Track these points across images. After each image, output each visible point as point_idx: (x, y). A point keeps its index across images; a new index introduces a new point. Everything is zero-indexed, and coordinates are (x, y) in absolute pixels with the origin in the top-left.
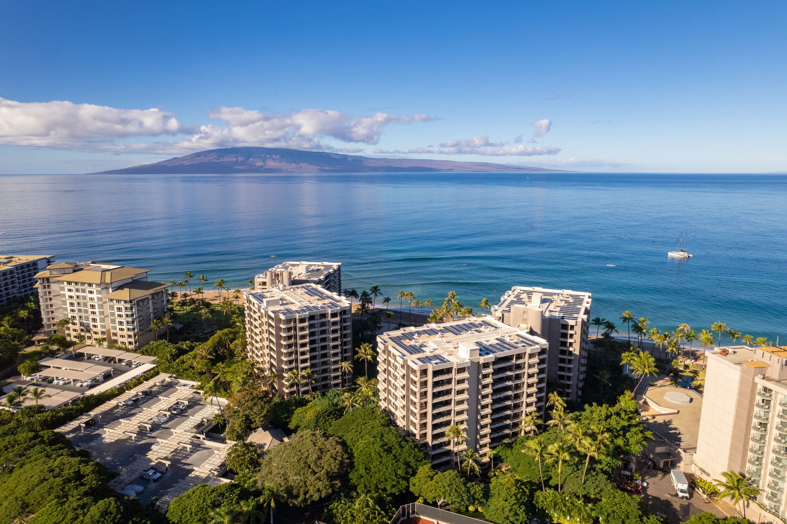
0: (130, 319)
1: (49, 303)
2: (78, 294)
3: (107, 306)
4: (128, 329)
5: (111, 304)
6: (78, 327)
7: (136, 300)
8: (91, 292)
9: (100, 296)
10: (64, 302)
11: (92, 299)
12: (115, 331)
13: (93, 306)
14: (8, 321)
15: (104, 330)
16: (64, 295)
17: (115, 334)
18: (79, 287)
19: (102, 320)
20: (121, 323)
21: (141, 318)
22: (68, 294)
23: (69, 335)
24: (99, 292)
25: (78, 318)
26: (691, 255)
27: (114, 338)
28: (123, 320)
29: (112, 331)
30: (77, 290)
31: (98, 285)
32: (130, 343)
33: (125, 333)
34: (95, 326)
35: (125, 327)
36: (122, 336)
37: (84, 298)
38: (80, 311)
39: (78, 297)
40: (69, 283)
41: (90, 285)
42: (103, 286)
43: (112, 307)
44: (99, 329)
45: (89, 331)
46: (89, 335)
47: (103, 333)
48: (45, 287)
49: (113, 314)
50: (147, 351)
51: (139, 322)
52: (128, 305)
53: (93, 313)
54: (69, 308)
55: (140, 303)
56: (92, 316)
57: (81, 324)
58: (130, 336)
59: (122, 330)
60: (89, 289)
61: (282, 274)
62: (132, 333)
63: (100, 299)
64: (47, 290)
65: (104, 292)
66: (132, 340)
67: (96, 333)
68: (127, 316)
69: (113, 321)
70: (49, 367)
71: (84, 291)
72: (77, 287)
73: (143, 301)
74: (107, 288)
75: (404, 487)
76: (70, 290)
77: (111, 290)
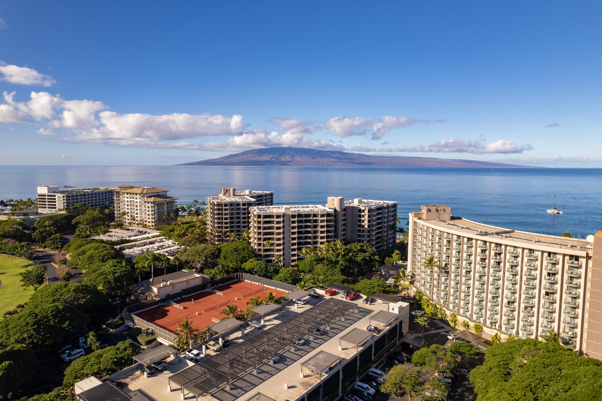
0: (153, 213)
1: (118, 205)
2: (131, 199)
3: (143, 206)
4: (152, 218)
5: (145, 204)
6: (129, 218)
7: (157, 203)
8: (136, 198)
9: (140, 200)
10: (125, 204)
11: (137, 202)
12: (146, 220)
13: (137, 206)
14: (98, 210)
15: (141, 219)
16: (125, 200)
17: (146, 221)
18: (132, 196)
19: (141, 214)
20: (149, 215)
21: (159, 213)
22: (126, 199)
23: (125, 222)
24: (140, 198)
25: (130, 213)
26: (561, 213)
27: (145, 223)
28: (150, 213)
29: (145, 219)
30: (131, 198)
31: (140, 194)
32: (152, 226)
33: (150, 220)
34: (137, 217)
35: (150, 217)
36: (149, 222)
37: (133, 201)
38: (131, 209)
39: (131, 201)
40: (127, 194)
41: (136, 194)
42: (142, 195)
43: (145, 206)
44: (139, 219)
45: (134, 220)
46: (134, 222)
47: (140, 220)
48: (117, 197)
49: (145, 210)
50: (159, 228)
51: (158, 215)
52: (153, 205)
53: (137, 210)
54: (126, 207)
55: (159, 205)
56: (136, 212)
57: (131, 216)
58: (152, 222)
59: (149, 218)
60: (136, 197)
61: (230, 190)
62: (153, 220)
63: (140, 202)
64: (118, 198)
65: (142, 198)
66: (153, 224)
67: (137, 221)
68: (152, 211)
69: (145, 214)
70: (112, 232)
71: (133, 198)
72: (130, 196)
73: (161, 204)
74: (144, 196)
75: (239, 265)
76: (127, 198)
77: (146, 197)
